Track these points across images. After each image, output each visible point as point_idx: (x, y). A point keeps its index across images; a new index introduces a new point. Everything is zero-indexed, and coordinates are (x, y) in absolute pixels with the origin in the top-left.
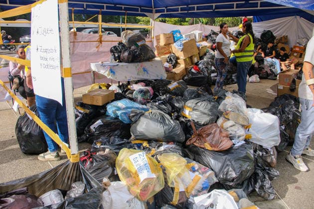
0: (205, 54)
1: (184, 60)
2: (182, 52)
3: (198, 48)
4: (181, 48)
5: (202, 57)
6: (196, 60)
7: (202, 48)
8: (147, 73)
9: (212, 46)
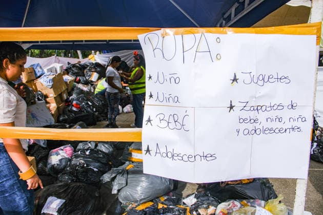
0: (73, 89)
1: (55, 98)
2: (52, 89)
3: (66, 83)
4: (51, 84)
5: (70, 92)
6: (65, 96)
7: (70, 82)
8: (37, 120)
9: (76, 79)
